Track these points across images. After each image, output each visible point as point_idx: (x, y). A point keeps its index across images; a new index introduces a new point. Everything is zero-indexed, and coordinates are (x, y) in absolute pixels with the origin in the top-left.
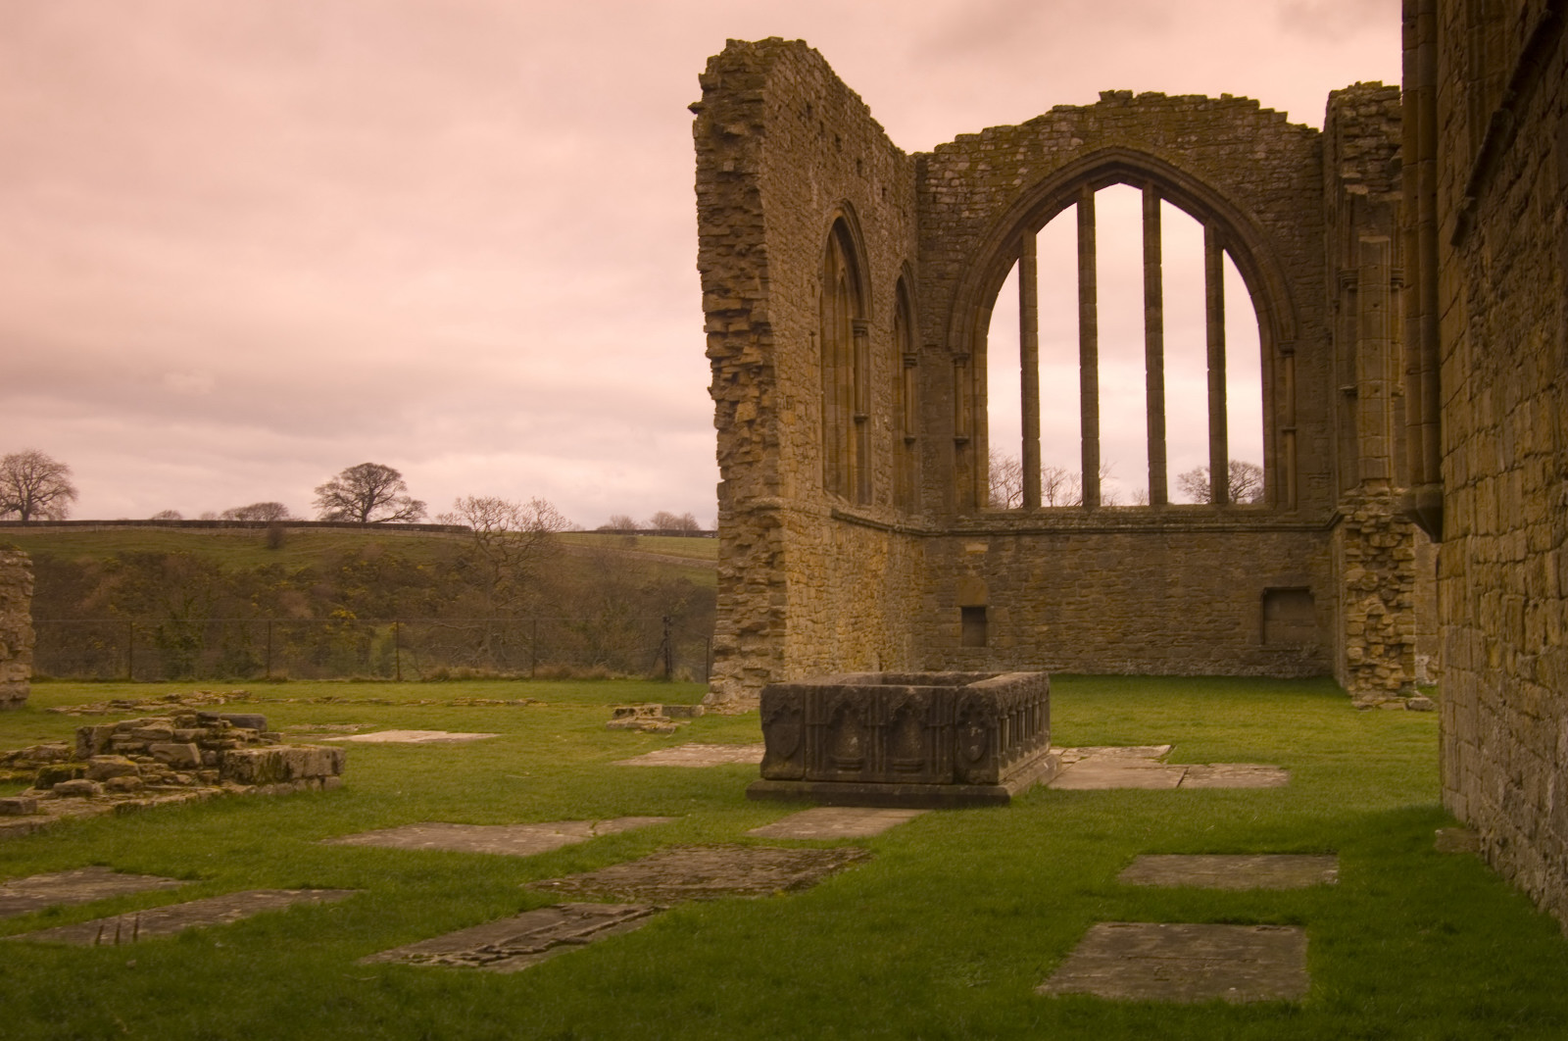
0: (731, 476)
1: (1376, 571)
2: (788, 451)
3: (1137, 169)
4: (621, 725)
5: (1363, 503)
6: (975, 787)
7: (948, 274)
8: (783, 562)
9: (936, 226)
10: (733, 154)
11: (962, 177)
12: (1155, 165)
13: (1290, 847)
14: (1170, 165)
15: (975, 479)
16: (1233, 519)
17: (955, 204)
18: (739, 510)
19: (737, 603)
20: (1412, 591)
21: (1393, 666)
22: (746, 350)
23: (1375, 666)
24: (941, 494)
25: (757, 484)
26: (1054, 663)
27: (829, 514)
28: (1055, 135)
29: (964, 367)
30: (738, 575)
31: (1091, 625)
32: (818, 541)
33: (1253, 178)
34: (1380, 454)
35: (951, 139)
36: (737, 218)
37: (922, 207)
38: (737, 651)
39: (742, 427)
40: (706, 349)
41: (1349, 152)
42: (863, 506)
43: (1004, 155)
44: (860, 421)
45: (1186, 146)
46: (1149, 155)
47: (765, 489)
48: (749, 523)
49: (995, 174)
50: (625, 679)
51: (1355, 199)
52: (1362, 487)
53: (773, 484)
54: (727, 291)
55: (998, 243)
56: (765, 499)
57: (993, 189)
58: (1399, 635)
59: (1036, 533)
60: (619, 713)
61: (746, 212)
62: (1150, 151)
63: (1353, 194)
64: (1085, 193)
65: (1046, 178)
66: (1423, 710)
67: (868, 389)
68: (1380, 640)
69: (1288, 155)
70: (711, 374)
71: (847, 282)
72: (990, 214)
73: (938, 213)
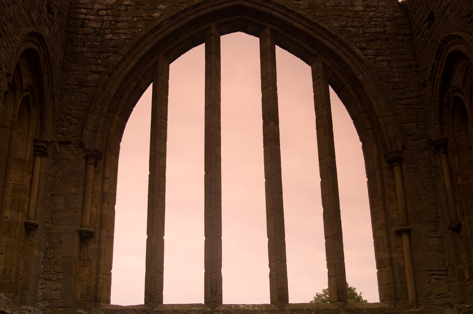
7: (87, 82)
17: (100, 29)
72: (131, 37)
73: (85, 34)
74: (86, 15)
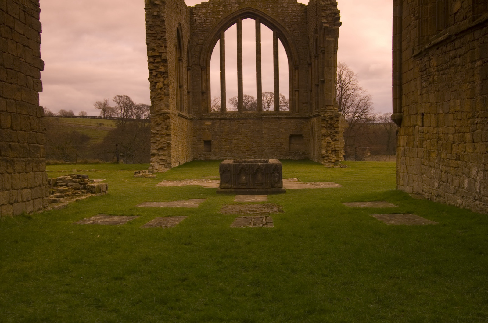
0: (155, 104)
1: (329, 130)
2: (171, 96)
3: (254, 14)
4: (138, 176)
5: (326, 112)
6: (277, 189)
7: (199, 43)
8: (170, 129)
9: (196, 29)
10: (156, 10)
11: (203, 15)
12: (260, 13)
13: (374, 200)
14: (264, 13)
15: (207, 103)
16: (281, 115)
17: (201, 22)
18: (157, 114)
19: (157, 141)
20: (339, 136)
21: (333, 156)
22: (160, 67)
23: (329, 156)
24: (197, 108)
25: (163, 106)
26: (231, 156)
27: (177, 114)
28: (231, 3)
29: (204, 71)
30: (157, 132)
31: (241, 145)
32: (176, 122)
33: (287, 18)
34: (331, 98)
35: (200, 3)
36: (158, 29)
37: (192, 23)
38: (157, 154)
39: (158, 90)
40: (147, 66)
41: (323, 14)
42: (182, 112)
43: (216, 8)
44: (180, 87)
45: (269, 8)
46: (258, 10)
47: (165, 107)
48: (160, 117)
49: (213, 14)
50: (105, 163)
51: (325, 28)
52: (326, 107)
53: (168, 106)
54: (155, 50)
55: (214, 34)
56: (166, 111)
57: (213, 18)
58: (335, 148)
59: (225, 119)
60: (136, 173)
61: (160, 27)
62: (258, 9)
63: (325, 26)
64: (239, 21)
65: (228, 16)
66: (345, 168)
67: (183, 78)
68: (330, 149)
69: (297, 12)
70: (149, 74)
71: (177, 46)
72: (212, 26)
73: (196, 25)
74: (196, 17)
